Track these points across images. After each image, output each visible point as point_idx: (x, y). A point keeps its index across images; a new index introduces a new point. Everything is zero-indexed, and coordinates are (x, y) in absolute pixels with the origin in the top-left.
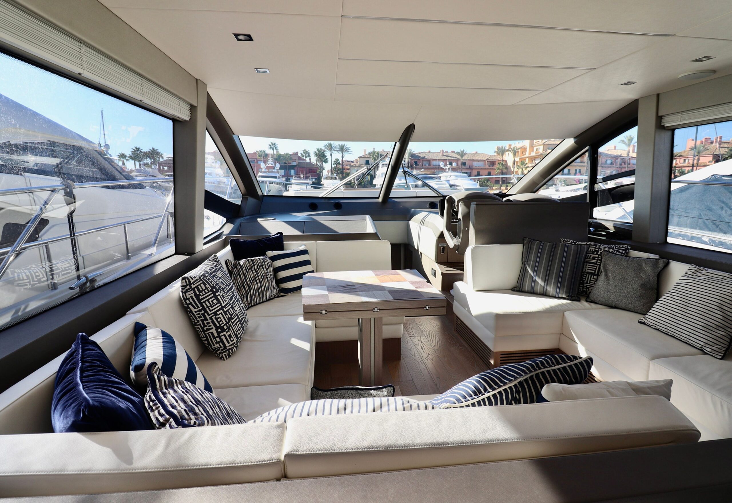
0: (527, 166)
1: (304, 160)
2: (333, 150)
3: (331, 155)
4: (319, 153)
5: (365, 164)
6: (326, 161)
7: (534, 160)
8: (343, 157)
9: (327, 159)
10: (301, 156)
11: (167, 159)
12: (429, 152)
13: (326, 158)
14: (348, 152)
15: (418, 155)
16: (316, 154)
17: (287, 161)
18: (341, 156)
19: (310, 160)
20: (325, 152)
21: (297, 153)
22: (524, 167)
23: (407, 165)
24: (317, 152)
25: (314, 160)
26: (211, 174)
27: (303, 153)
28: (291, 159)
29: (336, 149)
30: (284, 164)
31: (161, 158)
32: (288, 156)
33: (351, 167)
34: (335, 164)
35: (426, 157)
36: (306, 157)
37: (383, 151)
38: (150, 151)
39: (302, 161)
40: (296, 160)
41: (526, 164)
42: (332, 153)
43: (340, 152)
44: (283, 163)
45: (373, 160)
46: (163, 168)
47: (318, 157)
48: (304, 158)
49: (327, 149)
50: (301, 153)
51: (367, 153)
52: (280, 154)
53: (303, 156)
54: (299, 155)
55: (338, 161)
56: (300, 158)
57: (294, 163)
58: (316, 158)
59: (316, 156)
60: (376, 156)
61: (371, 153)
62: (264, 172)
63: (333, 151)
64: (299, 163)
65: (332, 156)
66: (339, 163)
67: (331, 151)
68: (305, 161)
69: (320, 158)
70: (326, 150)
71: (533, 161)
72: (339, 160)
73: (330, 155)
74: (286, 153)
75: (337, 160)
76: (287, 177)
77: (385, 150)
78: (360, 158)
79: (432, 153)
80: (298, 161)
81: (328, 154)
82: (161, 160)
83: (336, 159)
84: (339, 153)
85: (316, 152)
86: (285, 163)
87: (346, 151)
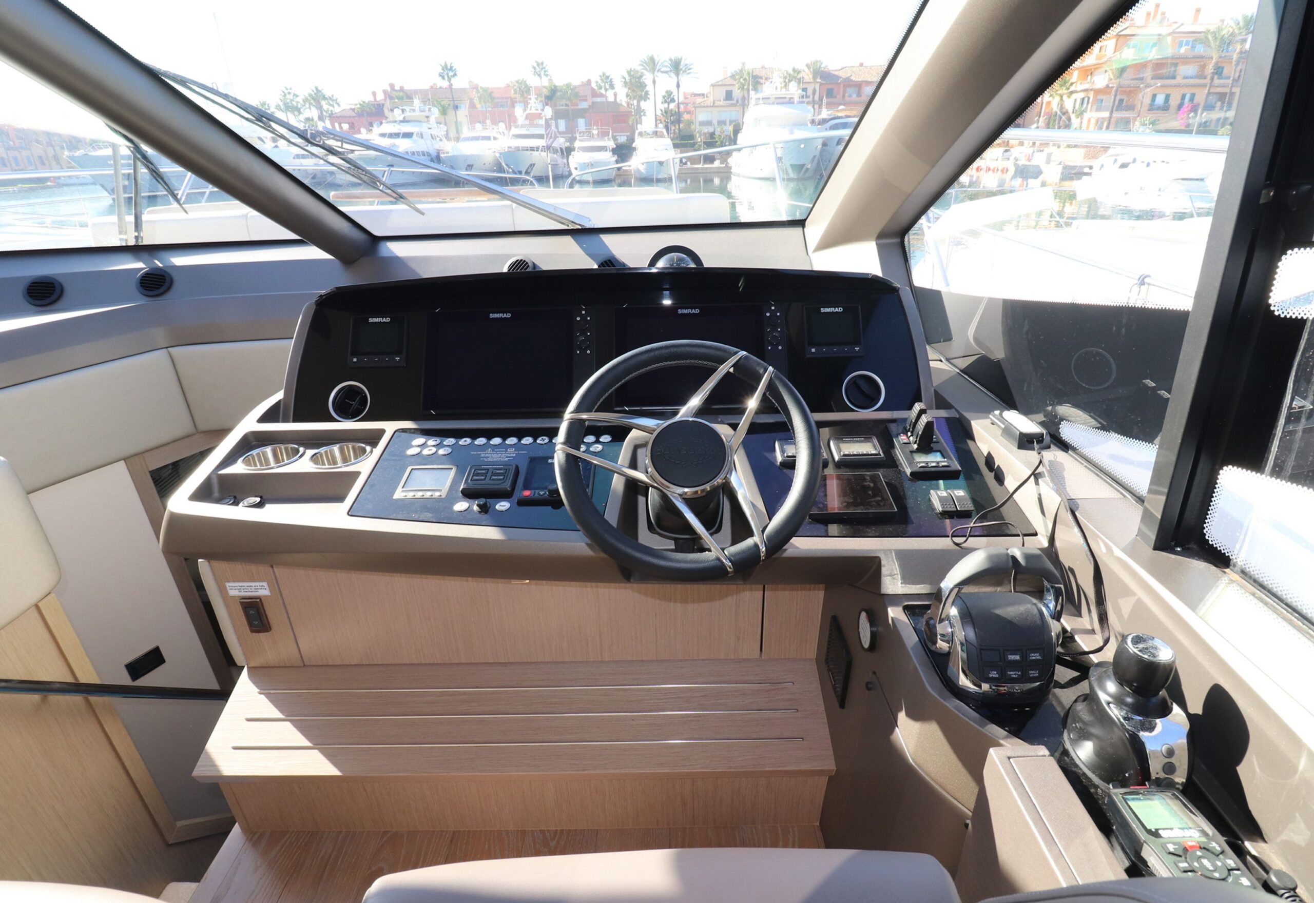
0: (1072, 88)
1: (602, 95)
2: (658, 71)
3: (654, 82)
4: (630, 80)
5: (724, 100)
6: (645, 97)
7: (1091, 73)
8: (678, 86)
9: (647, 93)
10: (596, 88)
12: (861, 65)
13: (646, 89)
14: (689, 73)
15: (836, 73)
16: (625, 83)
17: (569, 99)
18: (675, 84)
19: (615, 95)
20: (644, 77)
21: (589, 82)
22: (1066, 91)
23: (811, 97)
24: (628, 78)
25: (620, 94)
26: (421, 134)
27: (600, 82)
28: (576, 95)
29: (664, 69)
30: (564, 107)
31: (336, 105)
32: (571, 89)
33: (695, 108)
34: (666, 102)
35: (853, 78)
36: (606, 90)
37: (763, 67)
38: (313, 93)
39: (599, 100)
40: (586, 96)
41: (1072, 84)
42: (656, 79)
43: (673, 75)
44: (562, 105)
45: (738, 89)
46: (341, 128)
47: (630, 89)
48: (603, 91)
49: (646, 69)
50: (597, 82)
51: (729, 75)
52: (555, 87)
53: (600, 88)
54: (594, 85)
55: (670, 95)
56: (595, 94)
57: (584, 105)
58: (626, 90)
59: (625, 86)
60: (745, 79)
61: (737, 74)
62: (523, 126)
63: (659, 74)
64: (593, 103)
65: (656, 85)
66: (673, 100)
67: (653, 73)
68: (603, 99)
69: (634, 91)
70: (645, 72)
71: (1089, 77)
72: (672, 93)
73: (652, 82)
74: (565, 83)
75: (669, 93)
76: (570, 135)
77: (766, 67)
78: (713, 85)
79: (866, 67)
80: (591, 100)
81: (648, 79)
82: (337, 110)
83: (667, 92)
84: (670, 77)
85: (625, 78)
86: (567, 105)
87: (684, 71)
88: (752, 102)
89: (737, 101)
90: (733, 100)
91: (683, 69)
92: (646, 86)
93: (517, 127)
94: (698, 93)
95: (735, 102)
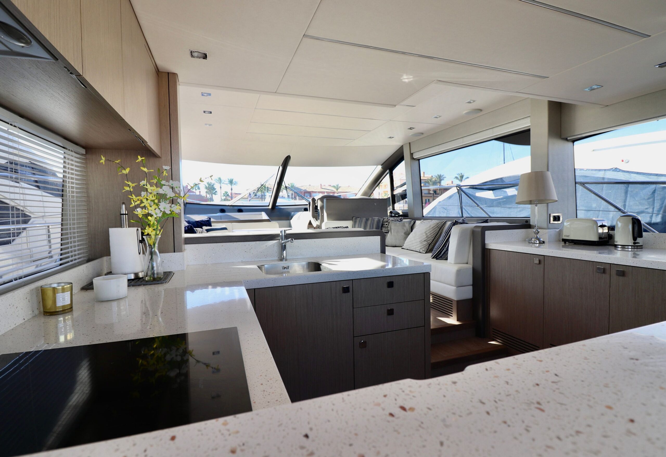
1: (193, 192)
2: (223, 183)
3: (221, 188)
4: (209, 186)
9: (216, 192)
10: (190, 189)
12: (310, 185)
13: (216, 190)
14: (237, 185)
15: (300, 188)
16: (206, 187)
18: (230, 189)
19: (200, 192)
20: (215, 185)
21: (187, 186)
23: (291, 196)
24: (207, 186)
25: (204, 192)
27: (192, 186)
29: (225, 183)
34: (225, 196)
35: (307, 190)
36: (196, 190)
39: (192, 194)
42: (222, 186)
43: (229, 185)
45: (260, 192)
47: (208, 190)
48: (194, 190)
54: (189, 187)
55: (227, 193)
56: (189, 191)
58: (206, 190)
66: (228, 195)
67: (220, 184)
68: (195, 194)
69: (210, 191)
70: (216, 183)
72: (227, 192)
73: (219, 187)
75: (226, 193)
77: (270, 184)
79: (312, 186)
81: (217, 186)
83: (225, 192)
87: (234, 184)
89: (259, 197)
90: (257, 196)
91: (234, 183)
95: (258, 197)
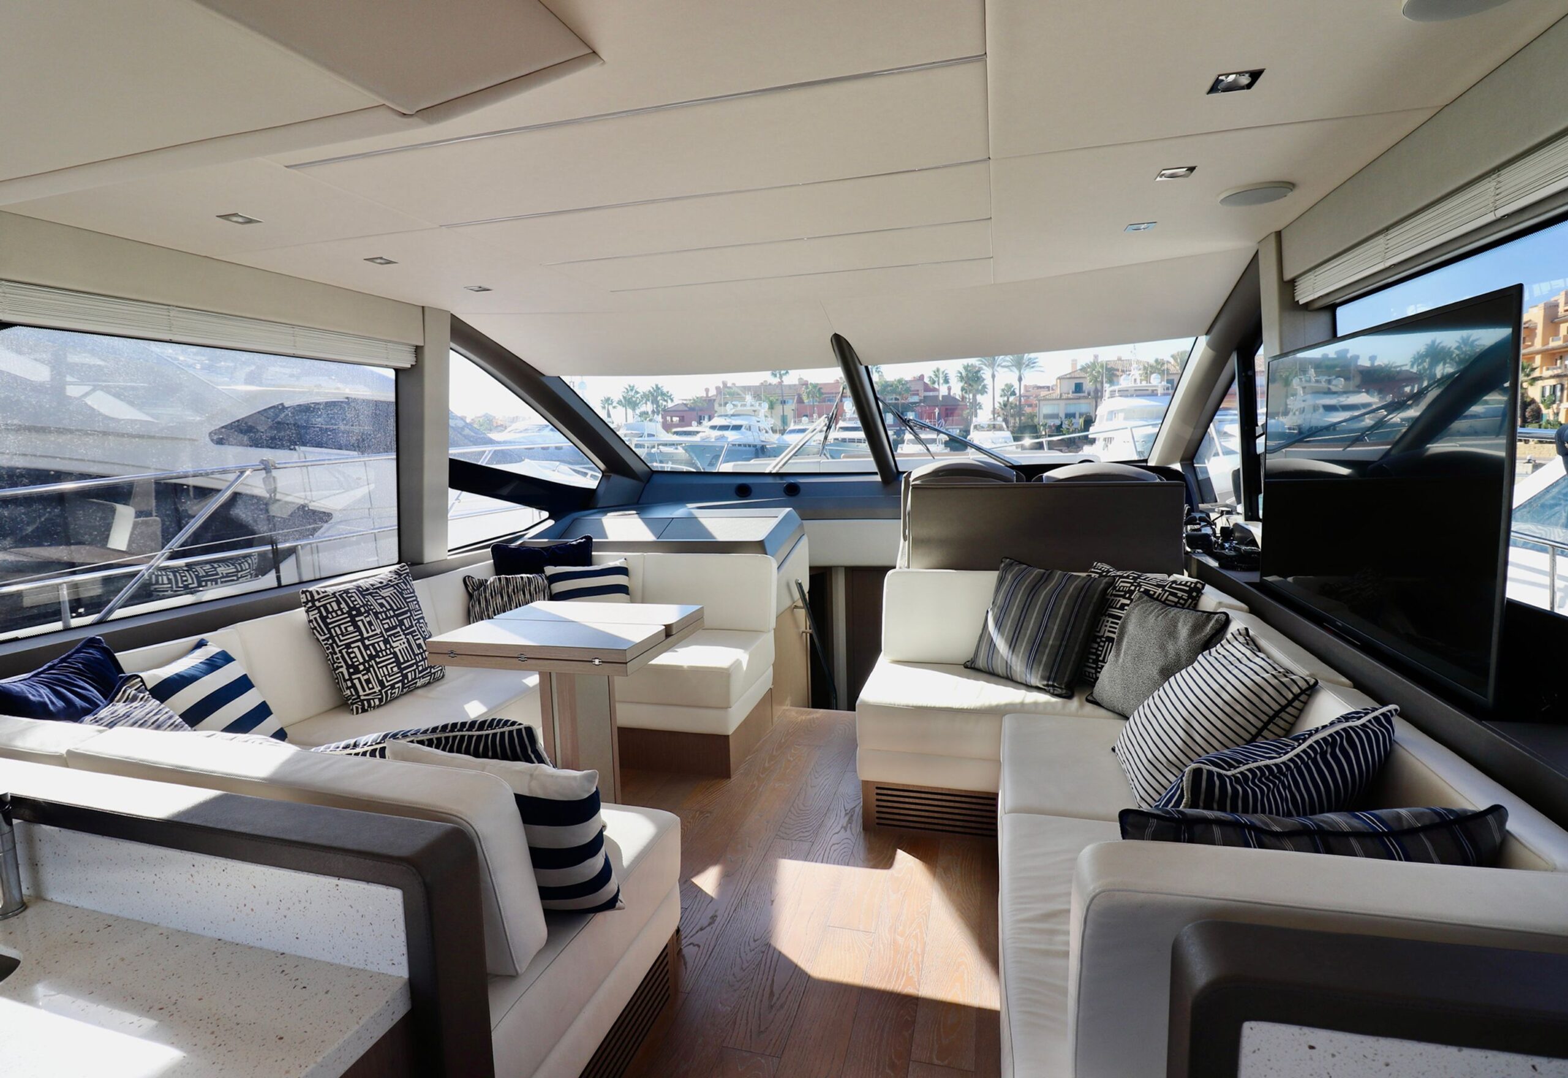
0: (1536, 374)
1: (935, 390)
2: (998, 365)
3: (993, 376)
4: (967, 375)
5: (1073, 393)
6: (983, 391)
7: (1561, 358)
8: (1020, 379)
9: (984, 387)
10: (929, 383)
11: (680, 402)
13: (984, 383)
14: (1033, 367)
17: (900, 394)
18: (1017, 377)
19: (949, 389)
20: (982, 372)
21: (922, 377)
22: (1526, 378)
24: (964, 374)
25: (957, 390)
26: (750, 427)
27: (933, 377)
28: (908, 390)
29: (1004, 364)
30: (894, 401)
31: (669, 401)
32: (903, 384)
33: (1039, 401)
34: (1005, 395)
36: (940, 384)
37: (1120, 359)
38: (652, 390)
39: (931, 394)
40: (918, 391)
41: (1533, 369)
42: (996, 373)
43: (1014, 369)
44: (892, 399)
45: (1090, 382)
46: (672, 420)
47: (966, 383)
48: (936, 386)
49: (985, 365)
50: (931, 377)
51: (1079, 367)
52: (886, 382)
53: (934, 382)
54: (926, 380)
55: (1010, 388)
56: (927, 388)
57: (916, 399)
58: (961, 384)
59: (961, 381)
60: (1099, 372)
61: (1089, 367)
62: (850, 419)
63: (999, 369)
64: (924, 397)
65: (995, 379)
66: (1013, 393)
67: (993, 368)
68: (936, 393)
69: (970, 385)
70: (984, 367)
71: (1559, 362)
72: (1012, 386)
73: (990, 376)
74: (897, 378)
76: (898, 428)
77: (1122, 361)
78: (1060, 378)
80: (923, 394)
81: (986, 373)
82: (670, 405)
83: (1006, 385)
84: (1011, 371)
85: (961, 373)
86: (896, 399)
87: (1028, 365)
88: (1107, 394)
89: (1089, 394)
90: (1084, 392)
91: (1027, 363)
92: (984, 380)
93: (844, 420)
94: (1041, 385)
95: (1086, 394)
